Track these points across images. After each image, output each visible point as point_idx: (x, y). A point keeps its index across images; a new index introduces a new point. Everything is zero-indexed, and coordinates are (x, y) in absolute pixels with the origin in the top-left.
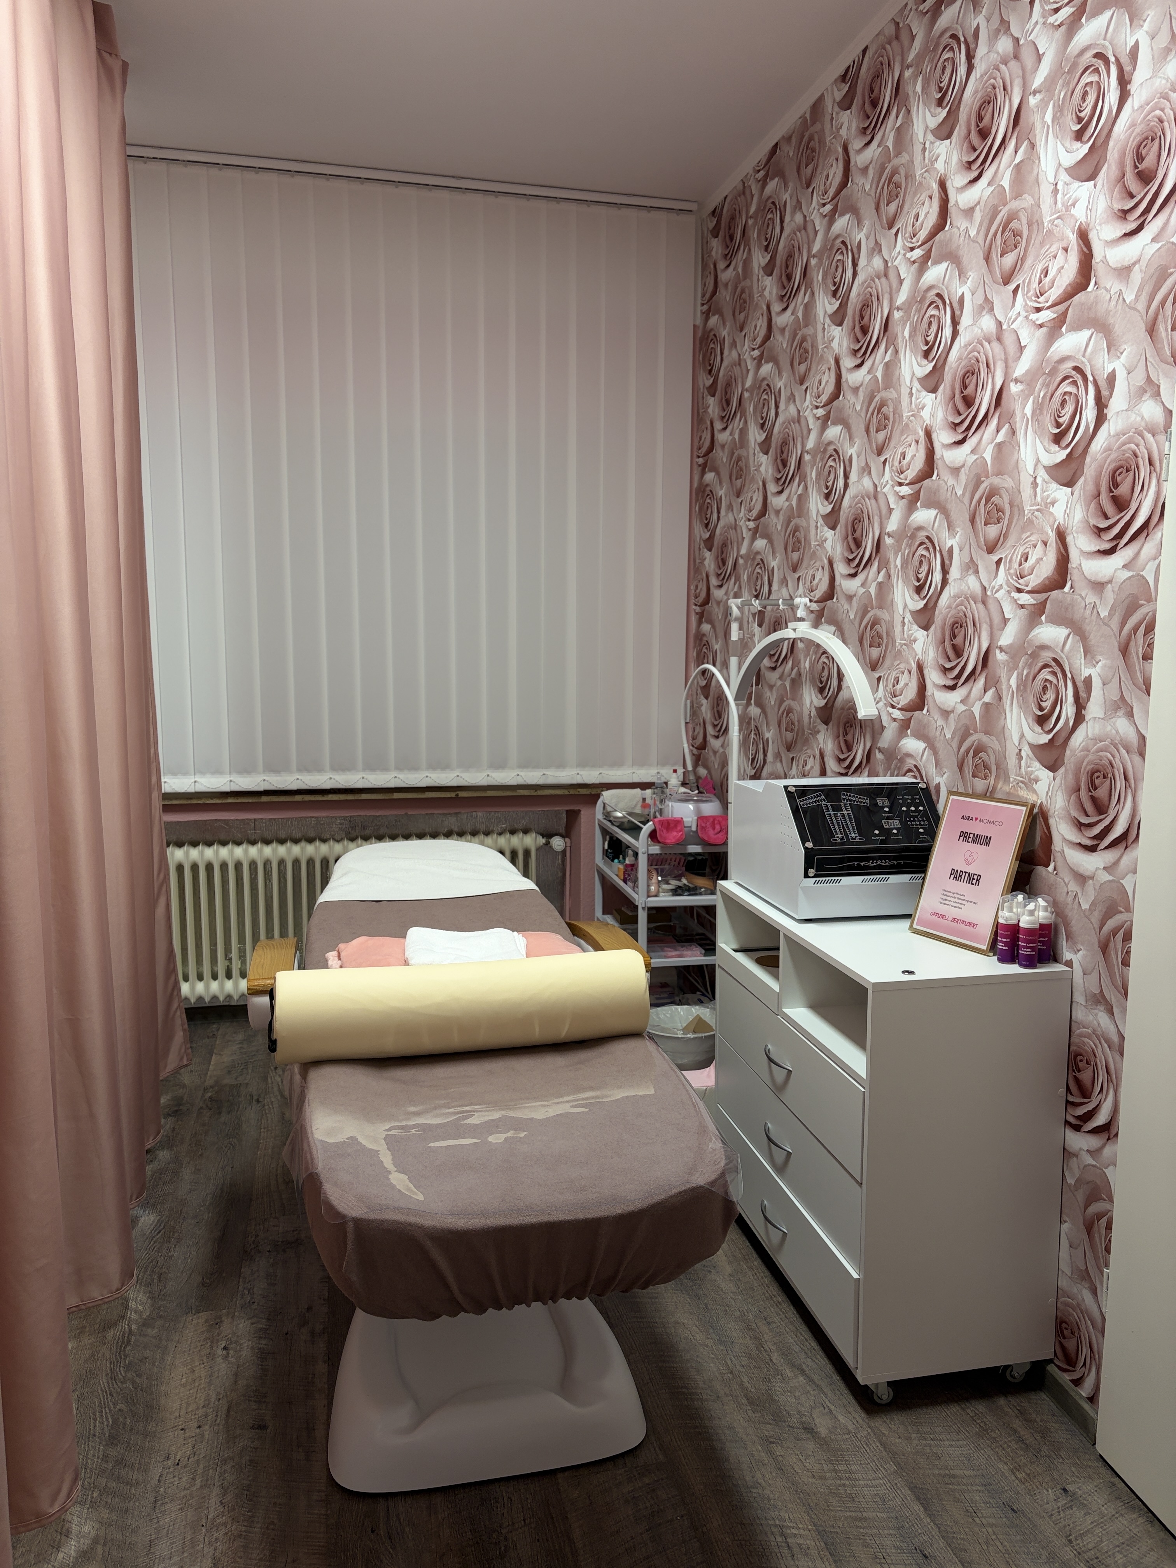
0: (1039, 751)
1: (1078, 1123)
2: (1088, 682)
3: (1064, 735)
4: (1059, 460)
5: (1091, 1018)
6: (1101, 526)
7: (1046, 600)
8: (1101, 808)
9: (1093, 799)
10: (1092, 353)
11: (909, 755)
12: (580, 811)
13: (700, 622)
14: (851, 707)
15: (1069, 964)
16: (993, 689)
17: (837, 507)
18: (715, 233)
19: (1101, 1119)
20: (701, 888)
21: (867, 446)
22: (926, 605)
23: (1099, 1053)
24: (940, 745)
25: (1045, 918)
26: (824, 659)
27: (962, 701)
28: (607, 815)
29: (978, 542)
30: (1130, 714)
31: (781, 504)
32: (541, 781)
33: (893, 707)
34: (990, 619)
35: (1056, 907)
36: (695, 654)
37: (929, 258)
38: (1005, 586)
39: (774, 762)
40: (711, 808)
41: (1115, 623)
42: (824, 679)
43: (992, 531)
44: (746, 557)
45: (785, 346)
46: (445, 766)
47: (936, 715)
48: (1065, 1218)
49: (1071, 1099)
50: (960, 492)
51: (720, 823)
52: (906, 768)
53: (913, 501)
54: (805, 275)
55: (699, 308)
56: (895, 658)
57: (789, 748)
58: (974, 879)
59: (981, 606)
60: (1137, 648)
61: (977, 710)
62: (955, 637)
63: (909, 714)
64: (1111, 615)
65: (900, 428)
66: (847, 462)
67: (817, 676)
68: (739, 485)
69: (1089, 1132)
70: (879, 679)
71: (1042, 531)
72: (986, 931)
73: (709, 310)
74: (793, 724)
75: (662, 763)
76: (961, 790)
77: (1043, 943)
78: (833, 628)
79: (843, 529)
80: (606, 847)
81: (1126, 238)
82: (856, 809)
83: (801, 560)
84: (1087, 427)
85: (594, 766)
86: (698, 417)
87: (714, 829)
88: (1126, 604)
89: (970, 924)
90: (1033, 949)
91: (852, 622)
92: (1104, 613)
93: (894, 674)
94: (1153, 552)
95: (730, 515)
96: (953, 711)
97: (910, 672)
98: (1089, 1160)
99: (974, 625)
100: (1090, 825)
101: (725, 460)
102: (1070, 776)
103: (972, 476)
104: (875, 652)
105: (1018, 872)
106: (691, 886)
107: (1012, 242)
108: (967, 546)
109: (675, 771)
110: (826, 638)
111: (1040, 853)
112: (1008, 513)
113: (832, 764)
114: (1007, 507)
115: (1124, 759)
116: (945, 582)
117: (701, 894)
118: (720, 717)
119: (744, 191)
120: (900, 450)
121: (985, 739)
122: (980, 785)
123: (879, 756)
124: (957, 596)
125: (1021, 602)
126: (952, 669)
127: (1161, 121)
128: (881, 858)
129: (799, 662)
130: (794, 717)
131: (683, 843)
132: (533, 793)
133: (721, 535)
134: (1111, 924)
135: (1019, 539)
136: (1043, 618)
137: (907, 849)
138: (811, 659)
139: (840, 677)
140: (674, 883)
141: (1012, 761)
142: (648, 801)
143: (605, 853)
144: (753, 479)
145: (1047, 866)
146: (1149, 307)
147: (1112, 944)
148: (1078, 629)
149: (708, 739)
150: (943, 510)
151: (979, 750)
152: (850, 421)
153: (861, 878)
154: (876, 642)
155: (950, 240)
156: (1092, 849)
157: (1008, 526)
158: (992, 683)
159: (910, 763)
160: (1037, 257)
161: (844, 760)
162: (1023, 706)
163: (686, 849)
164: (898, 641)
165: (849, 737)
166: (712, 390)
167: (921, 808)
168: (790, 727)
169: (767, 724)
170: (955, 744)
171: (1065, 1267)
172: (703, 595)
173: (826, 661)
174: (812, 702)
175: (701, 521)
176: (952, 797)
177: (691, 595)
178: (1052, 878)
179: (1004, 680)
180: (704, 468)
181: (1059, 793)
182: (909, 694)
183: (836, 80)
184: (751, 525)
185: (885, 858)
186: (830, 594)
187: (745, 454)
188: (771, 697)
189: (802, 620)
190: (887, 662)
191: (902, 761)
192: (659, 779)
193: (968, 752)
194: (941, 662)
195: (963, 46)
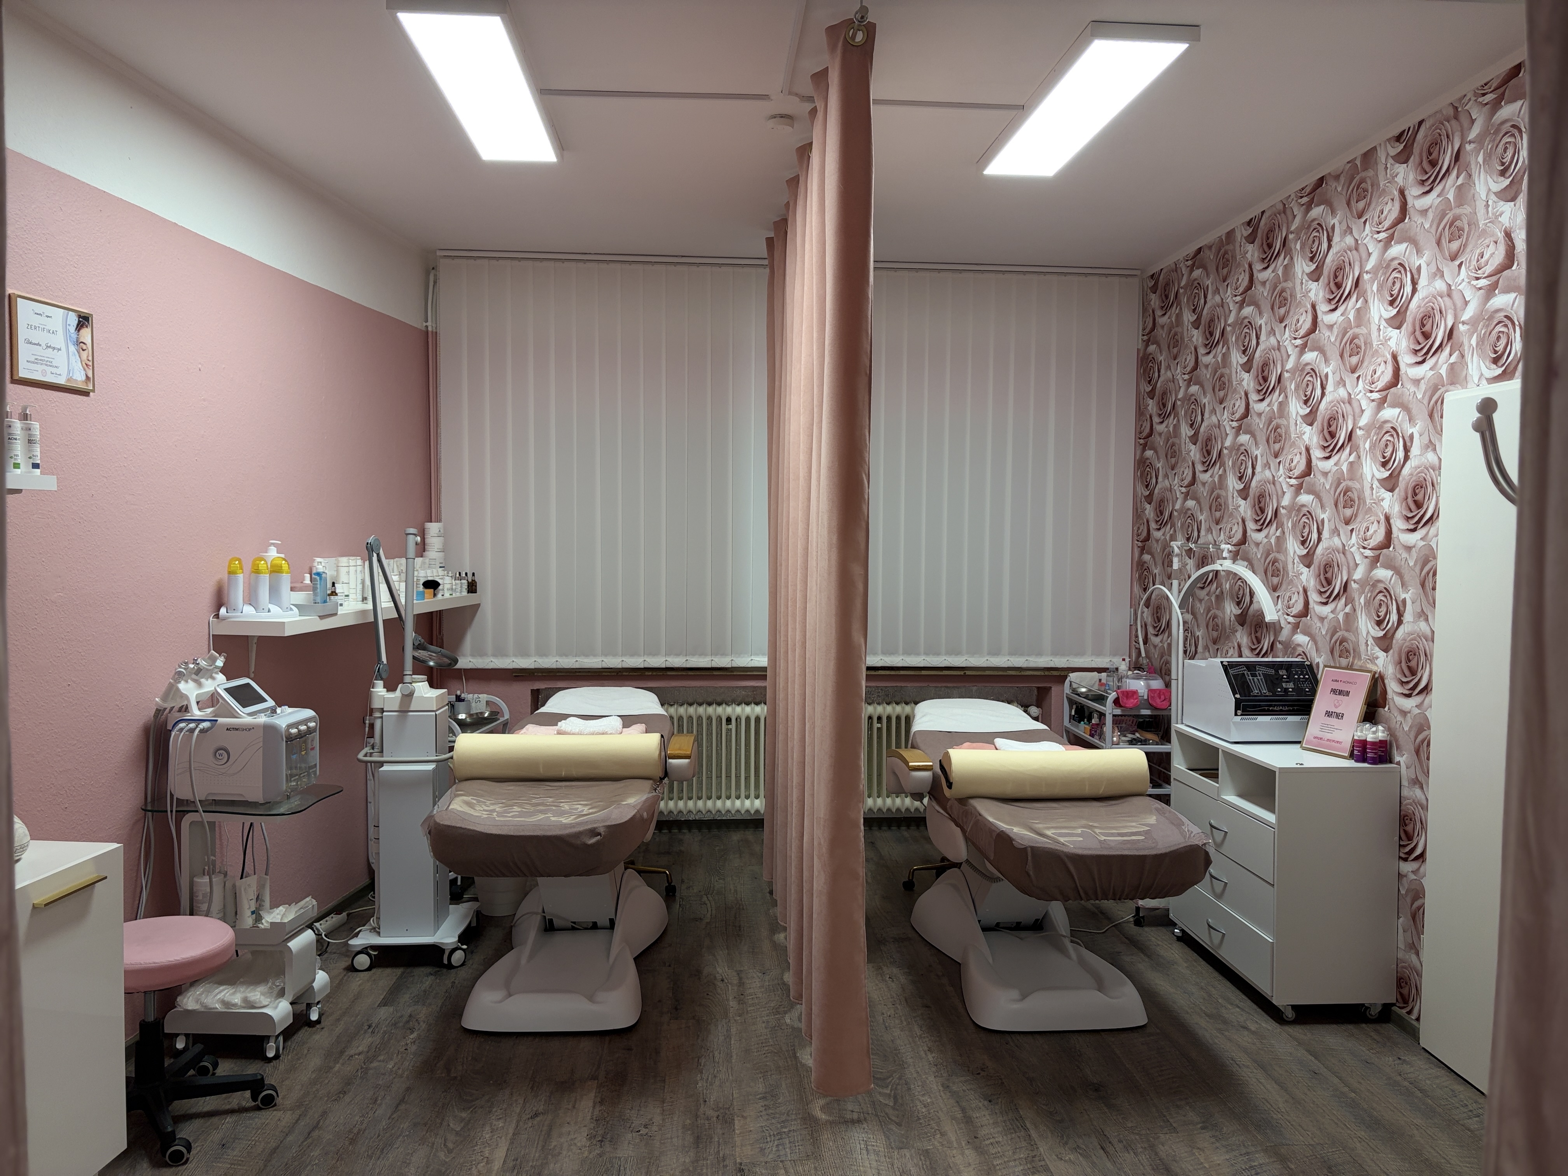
0: (1378, 641)
1: (1407, 856)
2: (1404, 601)
3: (1392, 632)
4: (1385, 476)
5: (1412, 793)
6: (1409, 516)
7: (1380, 554)
8: (1413, 672)
9: (1409, 668)
10: (1401, 421)
11: (1299, 645)
12: (1051, 687)
13: (1142, 553)
14: (1261, 615)
15: (1398, 763)
16: (1350, 605)
17: (1248, 486)
18: (1154, 289)
19: (1418, 851)
20: (1149, 740)
21: (1268, 451)
22: (1308, 552)
23: (1417, 813)
24: (1319, 639)
25: (1384, 737)
26: (1239, 583)
27: (1332, 612)
28: (1074, 691)
29: (1340, 518)
30: (1427, 620)
31: (1206, 479)
32: (1025, 665)
33: (1288, 615)
34: (1348, 563)
35: (1390, 730)
36: (1137, 575)
37: (1306, 346)
38: (1356, 545)
39: (1203, 652)
40: (1157, 684)
41: (1417, 569)
42: (1240, 596)
43: (1348, 512)
44: (1180, 511)
45: (1208, 377)
46: (958, 653)
47: (1316, 620)
48: (1400, 915)
49: (1402, 843)
50: (1328, 487)
51: (1164, 694)
52: (1297, 653)
53: (1298, 489)
54: (1222, 336)
55: (1141, 337)
56: (1289, 584)
57: (1215, 642)
58: (1340, 716)
59: (1342, 555)
60: (1429, 584)
61: (1341, 617)
62: (1326, 573)
63: (1298, 619)
64: (1415, 564)
65: (1290, 443)
66: (1254, 459)
67: (1235, 594)
68: (1173, 462)
69: (1412, 860)
70: (1278, 597)
71: (1377, 515)
72: (1348, 745)
73: (1149, 340)
74: (1217, 626)
75: (1114, 654)
76: (1332, 665)
77: (1383, 752)
78: (1246, 563)
79: (1252, 501)
80: (1073, 713)
81: (1417, 365)
82: (1266, 676)
83: (1222, 517)
84: (1400, 461)
85: (1063, 655)
86: (1140, 412)
87: (1160, 698)
88: (1423, 558)
89: (1338, 742)
90: (1375, 753)
91: (1259, 560)
92: (1411, 564)
93: (1288, 594)
94: (1435, 532)
95: (1166, 481)
96: (1326, 618)
97: (1298, 593)
98: (1413, 877)
99: (1338, 566)
100: (1408, 682)
101: (1162, 444)
102: (1396, 655)
103: (1335, 478)
104: (1275, 580)
105: (1366, 712)
106: (1142, 738)
107: (1355, 350)
108: (1333, 519)
109: (1124, 660)
110: (1241, 569)
111: (1381, 701)
112: (1357, 502)
113: (1246, 651)
114: (1356, 499)
115: (1423, 644)
116: (1319, 539)
117: (1149, 745)
118: (1159, 621)
119: (1176, 269)
120: (1290, 457)
121: (1346, 634)
122: (1344, 662)
123: (1279, 646)
124: (1327, 549)
125: (1365, 555)
126: (1325, 592)
127: (1433, 309)
128: (1283, 706)
129: (1222, 584)
130: (1219, 622)
131: (1138, 707)
132: (1017, 673)
133: (1159, 493)
134: (1420, 737)
135: (1364, 518)
136: (1378, 564)
137: (1299, 700)
138: (1230, 583)
139: (1252, 594)
140: (1130, 736)
141: (1362, 648)
142: (1104, 681)
143: (1072, 718)
144: (1184, 459)
145: (1384, 707)
146: (1429, 404)
147: (1421, 749)
148: (1398, 572)
149: (1149, 637)
150: (1318, 496)
151: (1343, 641)
152: (1256, 433)
153: (1270, 717)
154: (1276, 573)
155: (1319, 339)
156: (1409, 696)
157: (1358, 510)
158: (1350, 601)
159: (1300, 650)
160: (1370, 363)
161: (1255, 649)
162: (1368, 615)
163: (1139, 711)
164: (1291, 574)
165: (1258, 634)
166: (1151, 394)
167: (1307, 677)
168: (1216, 628)
169: (1198, 625)
170: (1328, 638)
171: (1401, 945)
172: (1145, 534)
173: (1241, 584)
174: (1231, 611)
175: (1142, 483)
176: (1326, 669)
177: (1136, 534)
178: (1387, 714)
179: (1356, 599)
180: (1144, 447)
181: (1390, 665)
182: (1299, 607)
183: (1243, 224)
184: (1184, 490)
185: (1284, 705)
186: (1244, 540)
187: (1178, 442)
188: (1201, 608)
189: (1225, 558)
190: (1284, 587)
191: (1294, 649)
192: (1113, 665)
193: (1336, 642)
194: (1318, 587)
195: (1325, 232)
